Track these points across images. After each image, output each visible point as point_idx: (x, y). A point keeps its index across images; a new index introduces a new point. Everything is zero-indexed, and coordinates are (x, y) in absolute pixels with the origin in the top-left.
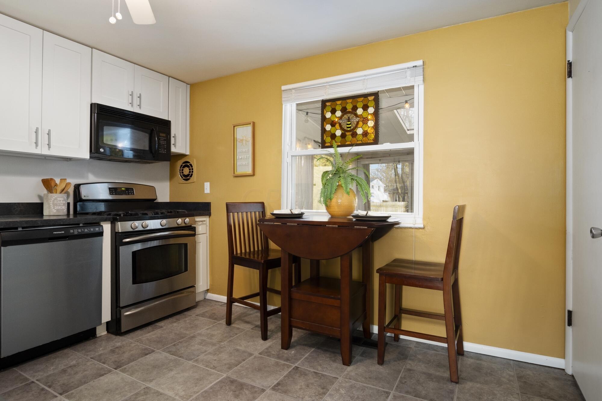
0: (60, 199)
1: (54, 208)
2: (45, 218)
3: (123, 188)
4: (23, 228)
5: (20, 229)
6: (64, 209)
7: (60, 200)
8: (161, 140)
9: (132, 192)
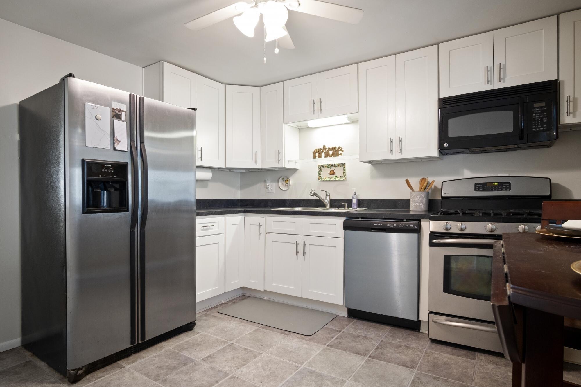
0: (417, 196)
1: (413, 204)
2: (411, 213)
3: (495, 183)
4: (362, 218)
5: (360, 219)
6: (421, 206)
7: (417, 198)
8: (536, 113)
9: (508, 187)
